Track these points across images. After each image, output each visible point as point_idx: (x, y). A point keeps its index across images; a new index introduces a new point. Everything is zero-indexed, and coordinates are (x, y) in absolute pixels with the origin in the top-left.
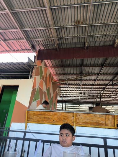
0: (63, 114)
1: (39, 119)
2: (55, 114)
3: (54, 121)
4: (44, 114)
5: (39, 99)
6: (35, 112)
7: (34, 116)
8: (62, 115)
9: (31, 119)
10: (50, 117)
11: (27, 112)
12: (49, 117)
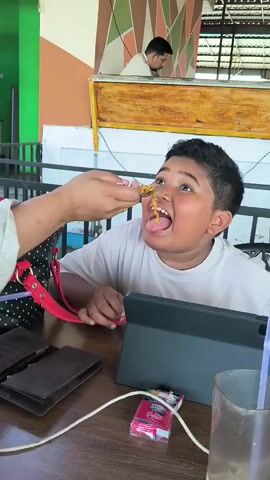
0: (236, 96)
1: (143, 115)
2: (204, 96)
3: (198, 121)
4: (161, 96)
5: (133, 28)
6: (125, 89)
7: (120, 101)
8: (232, 100)
9: (111, 112)
10: (182, 106)
11: (95, 87)
12: (177, 108)
